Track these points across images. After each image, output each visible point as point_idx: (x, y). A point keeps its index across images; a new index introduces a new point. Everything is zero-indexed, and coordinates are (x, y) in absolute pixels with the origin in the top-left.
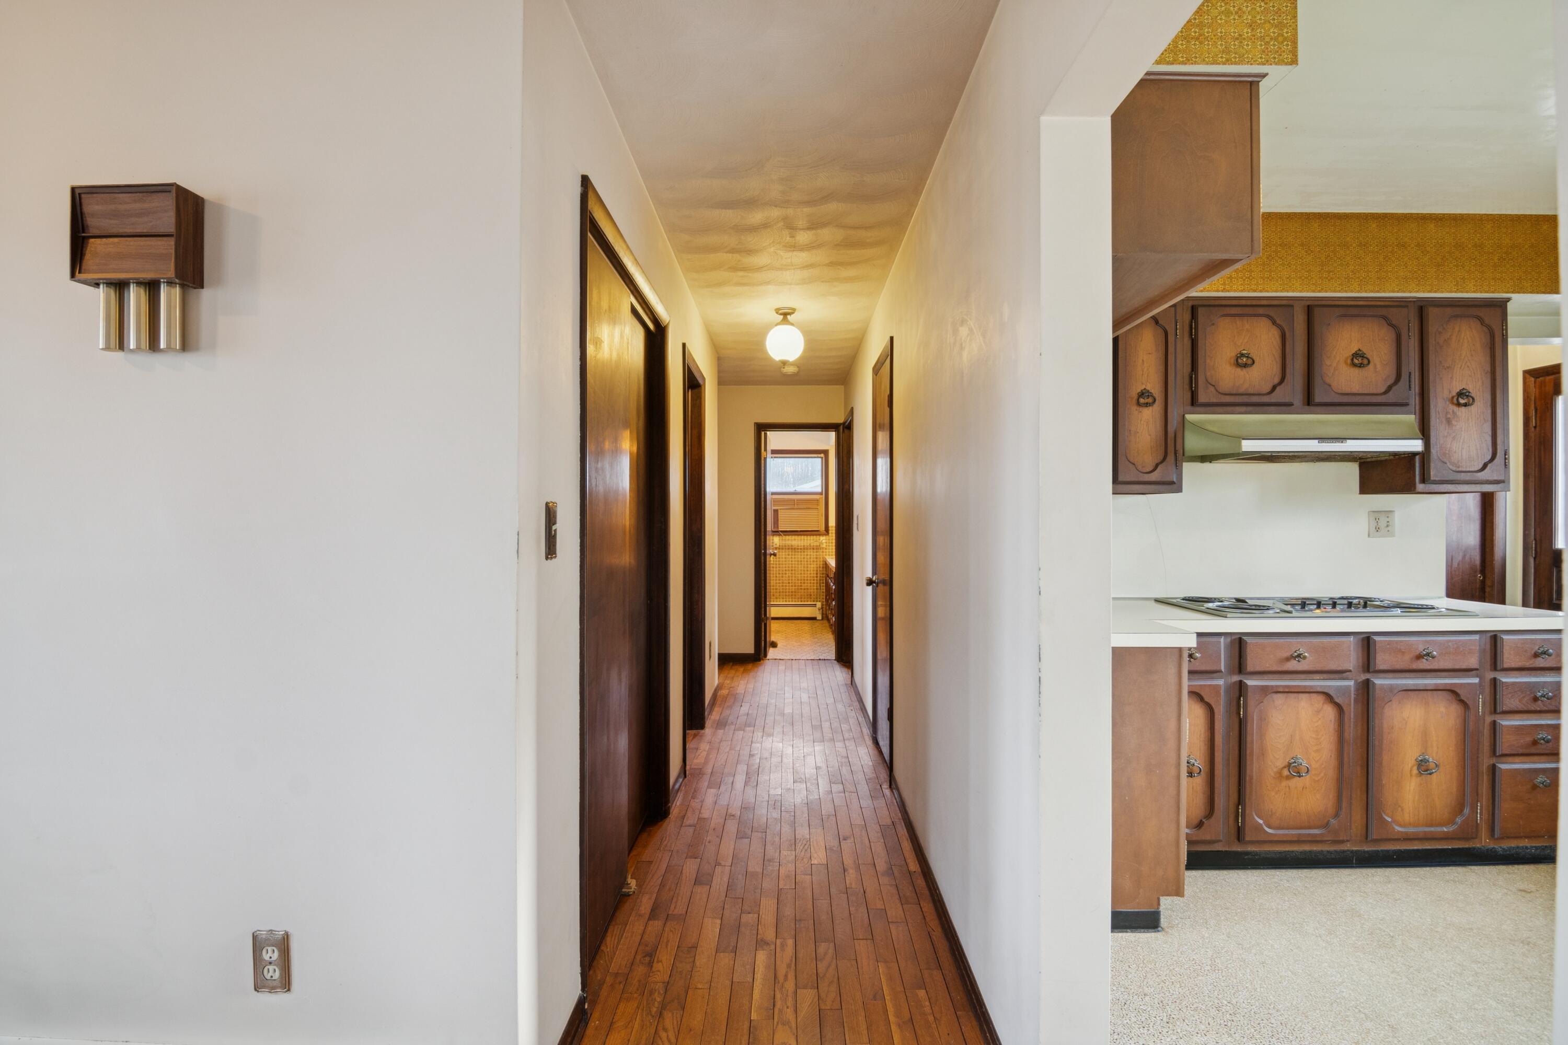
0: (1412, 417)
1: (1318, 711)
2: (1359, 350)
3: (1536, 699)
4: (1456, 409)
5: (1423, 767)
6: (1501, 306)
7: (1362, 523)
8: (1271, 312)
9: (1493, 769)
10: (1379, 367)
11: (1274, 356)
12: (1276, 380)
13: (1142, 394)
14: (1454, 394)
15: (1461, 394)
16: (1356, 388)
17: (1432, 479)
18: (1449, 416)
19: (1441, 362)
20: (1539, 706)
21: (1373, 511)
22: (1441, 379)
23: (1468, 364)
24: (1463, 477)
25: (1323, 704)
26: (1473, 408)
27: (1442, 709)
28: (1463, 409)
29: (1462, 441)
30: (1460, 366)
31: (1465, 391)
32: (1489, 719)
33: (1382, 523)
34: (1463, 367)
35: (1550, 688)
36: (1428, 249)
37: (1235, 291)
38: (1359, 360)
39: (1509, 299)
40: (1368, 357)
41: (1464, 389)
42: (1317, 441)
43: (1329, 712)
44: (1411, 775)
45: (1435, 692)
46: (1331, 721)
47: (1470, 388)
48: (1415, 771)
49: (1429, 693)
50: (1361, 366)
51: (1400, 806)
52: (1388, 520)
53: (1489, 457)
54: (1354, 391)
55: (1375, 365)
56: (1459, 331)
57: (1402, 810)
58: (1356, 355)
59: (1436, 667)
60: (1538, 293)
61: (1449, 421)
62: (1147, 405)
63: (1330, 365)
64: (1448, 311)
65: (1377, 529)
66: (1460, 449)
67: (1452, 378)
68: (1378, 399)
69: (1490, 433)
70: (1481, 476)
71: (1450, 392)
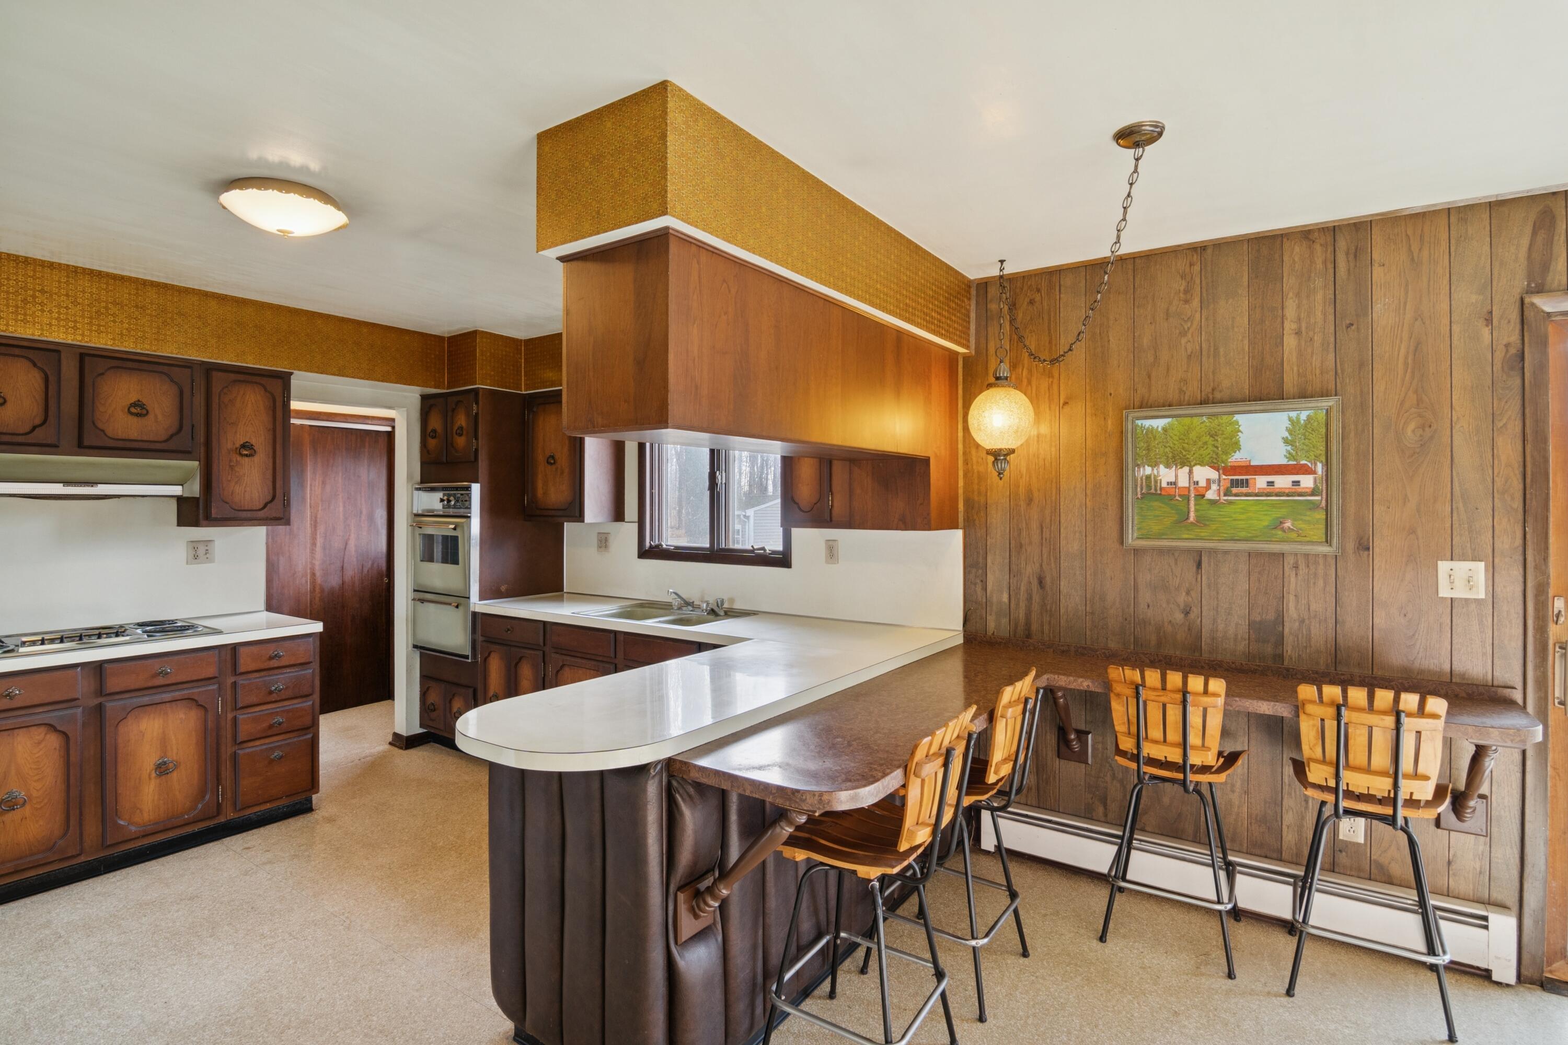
0: (197, 463)
1: (39, 743)
2: (139, 401)
3: (271, 692)
4: (239, 458)
5: (162, 769)
6: (284, 379)
7: (180, 552)
8: (30, 354)
9: (234, 756)
10: (160, 418)
11: (34, 397)
12: (38, 421)
14: (238, 445)
15: (243, 446)
16: (134, 435)
17: (213, 516)
18: (232, 464)
19: (225, 418)
20: (274, 697)
21: (192, 542)
22: (225, 432)
23: (252, 422)
24: (244, 515)
25: (46, 734)
26: (256, 458)
27: (182, 716)
28: (246, 459)
29: (244, 485)
30: (243, 423)
31: (247, 444)
32: (230, 716)
33: (201, 550)
34: (247, 424)
35: (283, 682)
36: (209, 322)
38: (138, 409)
39: (292, 374)
40: (148, 408)
41: (247, 442)
42: (62, 485)
43: (53, 741)
44: (150, 779)
45: (174, 703)
46: (55, 749)
47: (253, 442)
48: (154, 775)
49: (168, 705)
50: (138, 415)
51: (138, 809)
52: (207, 548)
53: (270, 498)
54: (132, 437)
55: (156, 416)
56: (244, 394)
57: (141, 811)
58: (134, 405)
59: (174, 681)
60: (311, 372)
61: (232, 467)
63: (106, 412)
64: (233, 376)
65: (196, 557)
66: (242, 492)
67: (236, 432)
68: (158, 446)
69: (271, 479)
70: (261, 514)
71: (234, 444)
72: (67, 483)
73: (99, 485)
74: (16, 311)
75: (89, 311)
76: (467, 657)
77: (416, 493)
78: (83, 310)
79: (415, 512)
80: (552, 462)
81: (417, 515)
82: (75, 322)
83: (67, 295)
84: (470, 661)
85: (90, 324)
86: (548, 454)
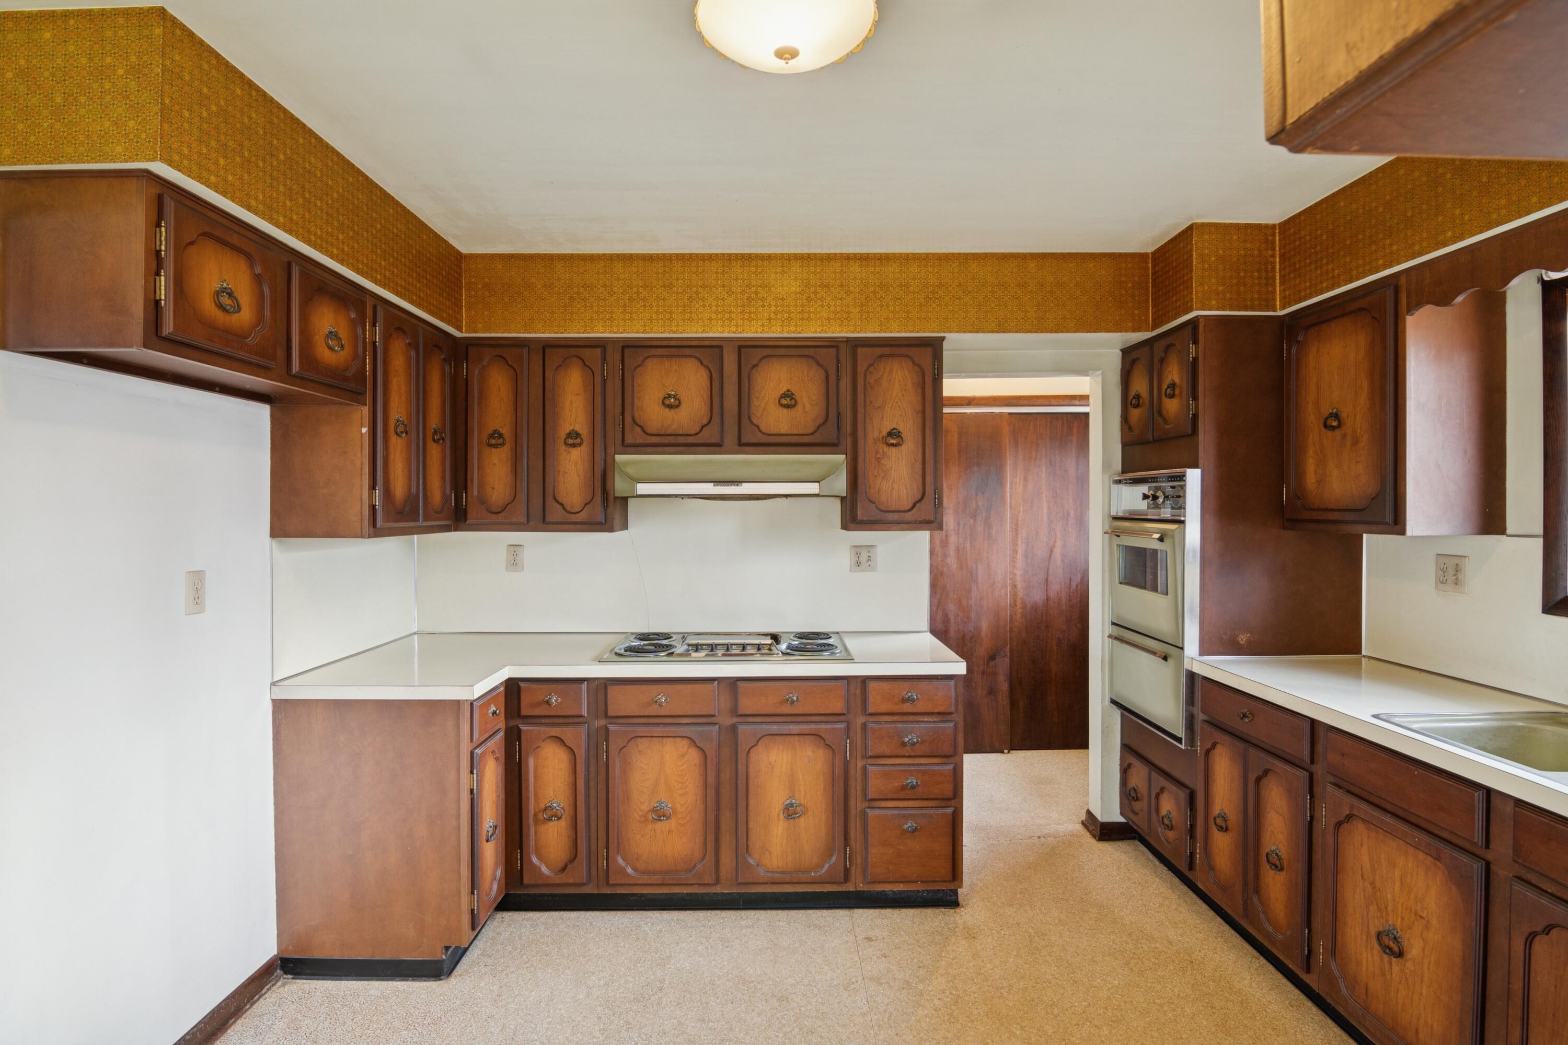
0: (843, 456)
1: (683, 756)
2: (788, 391)
3: (904, 744)
4: (886, 449)
5: (791, 812)
6: (934, 346)
7: (845, 558)
8: (696, 352)
9: (864, 815)
10: (808, 407)
11: (702, 396)
12: (705, 421)
13: (569, 435)
14: (884, 433)
15: (890, 434)
16: (784, 429)
17: (859, 519)
18: (878, 456)
19: (871, 402)
20: (907, 751)
21: (854, 546)
22: (872, 419)
23: (899, 403)
24: (890, 517)
25: (688, 748)
26: (904, 448)
27: (810, 753)
28: (894, 449)
29: (891, 481)
30: (890, 406)
31: (895, 431)
32: (860, 764)
33: (864, 558)
34: (894, 407)
35: (918, 733)
36: (852, 289)
37: (655, 332)
38: (788, 400)
39: (943, 339)
40: (796, 398)
41: (894, 429)
42: (712, 484)
43: (694, 756)
44: (779, 820)
45: (802, 737)
46: (696, 765)
47: (901, 428)
48: (782, 816)
49: (796, 737)
50: (787, 406)
51: (767, 850)
52: (869, 554)
53: (919, 495)
54: (783, 431)
55: (804, 406)
56: (890, 371)
57: (770, 854)
58: (785, 395)
59: (801, 712)
60: (965, 332)
61: (878, 460)
62: (574, 446)
63: (759, 406)
64: (878, 351)
65: (859, 564)
66: (890, 489)
67: (882, 418)
68: (806, 439)
69: (920, 472)
70: (909, 516)
71: (880, 432)
72: (717, 482)
73: (743, 484)
74: (684, 311)
75: (741, 299)
76: (1179, 740)
77: (1115, 487)
78: (736, 299)
79: (1114, 513)
80: (1335, 424)
81: (1116, 518)
82: (730, 312)
83: (724, 286)
84: (1183, 747)
85: (743, 312)
86: (1326, 410)
